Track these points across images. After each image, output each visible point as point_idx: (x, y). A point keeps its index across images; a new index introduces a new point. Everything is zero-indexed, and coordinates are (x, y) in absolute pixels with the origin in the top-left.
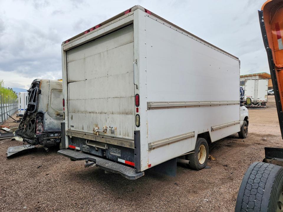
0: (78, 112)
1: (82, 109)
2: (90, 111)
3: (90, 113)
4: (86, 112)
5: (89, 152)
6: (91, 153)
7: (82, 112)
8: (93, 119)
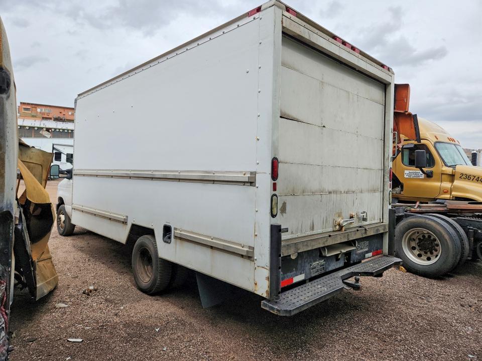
0: (303, 192)
1: (314, 186)
2: (330, 190)
3: (330, 193)
4: (321, 192)
5: (323, 271)
6: (327, 270)
7: (313, 193)
8: (335, 204)
